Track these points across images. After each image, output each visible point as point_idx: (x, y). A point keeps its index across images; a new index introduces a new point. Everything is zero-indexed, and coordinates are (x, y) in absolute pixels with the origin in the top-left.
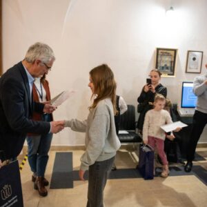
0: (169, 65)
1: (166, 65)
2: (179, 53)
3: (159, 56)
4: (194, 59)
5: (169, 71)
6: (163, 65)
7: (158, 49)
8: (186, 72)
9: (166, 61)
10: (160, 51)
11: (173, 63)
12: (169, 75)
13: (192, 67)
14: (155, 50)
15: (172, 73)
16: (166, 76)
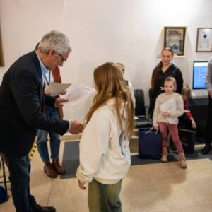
0: (178, 44)
1: (174, 45)
2: (188, 31)
3: (167, 36)
4: (205, 36)
5: (179, 51)
6: (172, 45)
7: (166, 28)
8: (197, 51)
9: (175, 40)
10: (168, 30)
11: (183, 42)
12: (178, 55)
13: (202, 45)
14: (162, 29)
15: (181, 53)
16: (175, 56)
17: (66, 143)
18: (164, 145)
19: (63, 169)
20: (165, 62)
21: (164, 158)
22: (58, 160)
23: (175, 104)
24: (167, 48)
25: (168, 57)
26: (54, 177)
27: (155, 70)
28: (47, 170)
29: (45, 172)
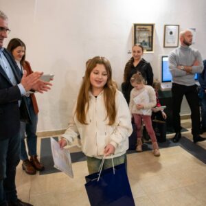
0: (147, 40)
1: (144, 41)
2: (156, 28)
3: (137, 32)
5: (147, 47)
6: (141, 41)
7: (135, 25)
8: (164, 47)
9: (144, 36)
10: (137, 27)
11: (151, 38)
12: (148, 50)
13: (169, 41)
14: (133, 26)
15: (150, 49)
16: (145, 52)
17: (42, 140)
18: (138, 135)
19: (41, 166)
20: (136, 57)
21: (139, 148)
22: (36, 156)
23: (148, 96)
24: (138, 44)
25: (139, 52)
26: (34, 173)
27: (127, 65)
28: (26, 167)
29: (24, 169)
